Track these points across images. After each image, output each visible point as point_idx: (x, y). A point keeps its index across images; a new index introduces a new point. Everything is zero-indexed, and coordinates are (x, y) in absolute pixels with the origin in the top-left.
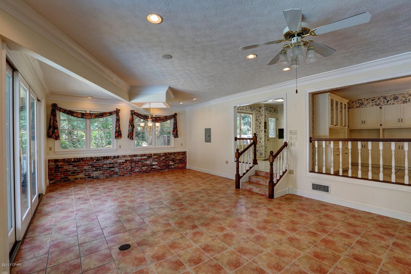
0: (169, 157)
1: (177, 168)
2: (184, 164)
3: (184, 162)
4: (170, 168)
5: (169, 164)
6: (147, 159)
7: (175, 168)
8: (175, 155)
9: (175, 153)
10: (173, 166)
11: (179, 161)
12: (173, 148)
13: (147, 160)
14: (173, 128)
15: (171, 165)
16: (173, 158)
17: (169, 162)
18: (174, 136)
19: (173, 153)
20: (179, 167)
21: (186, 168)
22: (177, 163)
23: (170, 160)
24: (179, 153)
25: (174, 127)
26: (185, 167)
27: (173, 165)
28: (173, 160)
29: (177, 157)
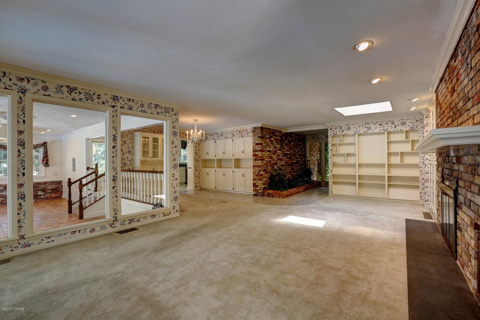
0: (37, 187)
1: (48, 198)
2: (59, 194)
3: (59, 192)
4: (39, 199)
5: (37, 194)
6: (3, 190)
7: (46, 198)
8: (45, 185)
9: (45, 183)
10: (43, 197)
11: (52, 191)
12: (43, 178)
13: (3, 192)
14: (43, 158)
15: (41, 195)
16: (43, 188)
17: (37, 192)
18: (44, 165)
19: (43, 182)
20: (51, 197)
21: (62, 198)
22: (49, 193)
23: (39, 190)
24: (52, 182)
25: (44, 156)
26: (60, 196)
27: (44, 195)
28: (43, 190)
29: (48, 186)
